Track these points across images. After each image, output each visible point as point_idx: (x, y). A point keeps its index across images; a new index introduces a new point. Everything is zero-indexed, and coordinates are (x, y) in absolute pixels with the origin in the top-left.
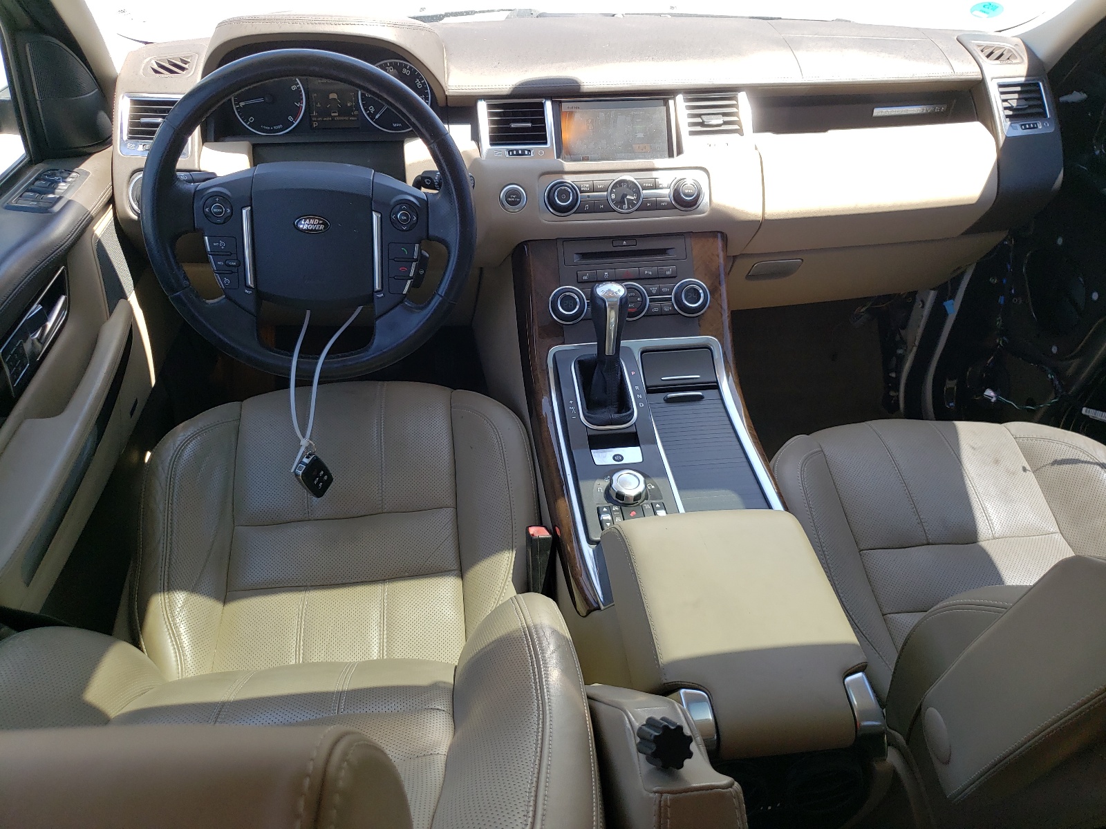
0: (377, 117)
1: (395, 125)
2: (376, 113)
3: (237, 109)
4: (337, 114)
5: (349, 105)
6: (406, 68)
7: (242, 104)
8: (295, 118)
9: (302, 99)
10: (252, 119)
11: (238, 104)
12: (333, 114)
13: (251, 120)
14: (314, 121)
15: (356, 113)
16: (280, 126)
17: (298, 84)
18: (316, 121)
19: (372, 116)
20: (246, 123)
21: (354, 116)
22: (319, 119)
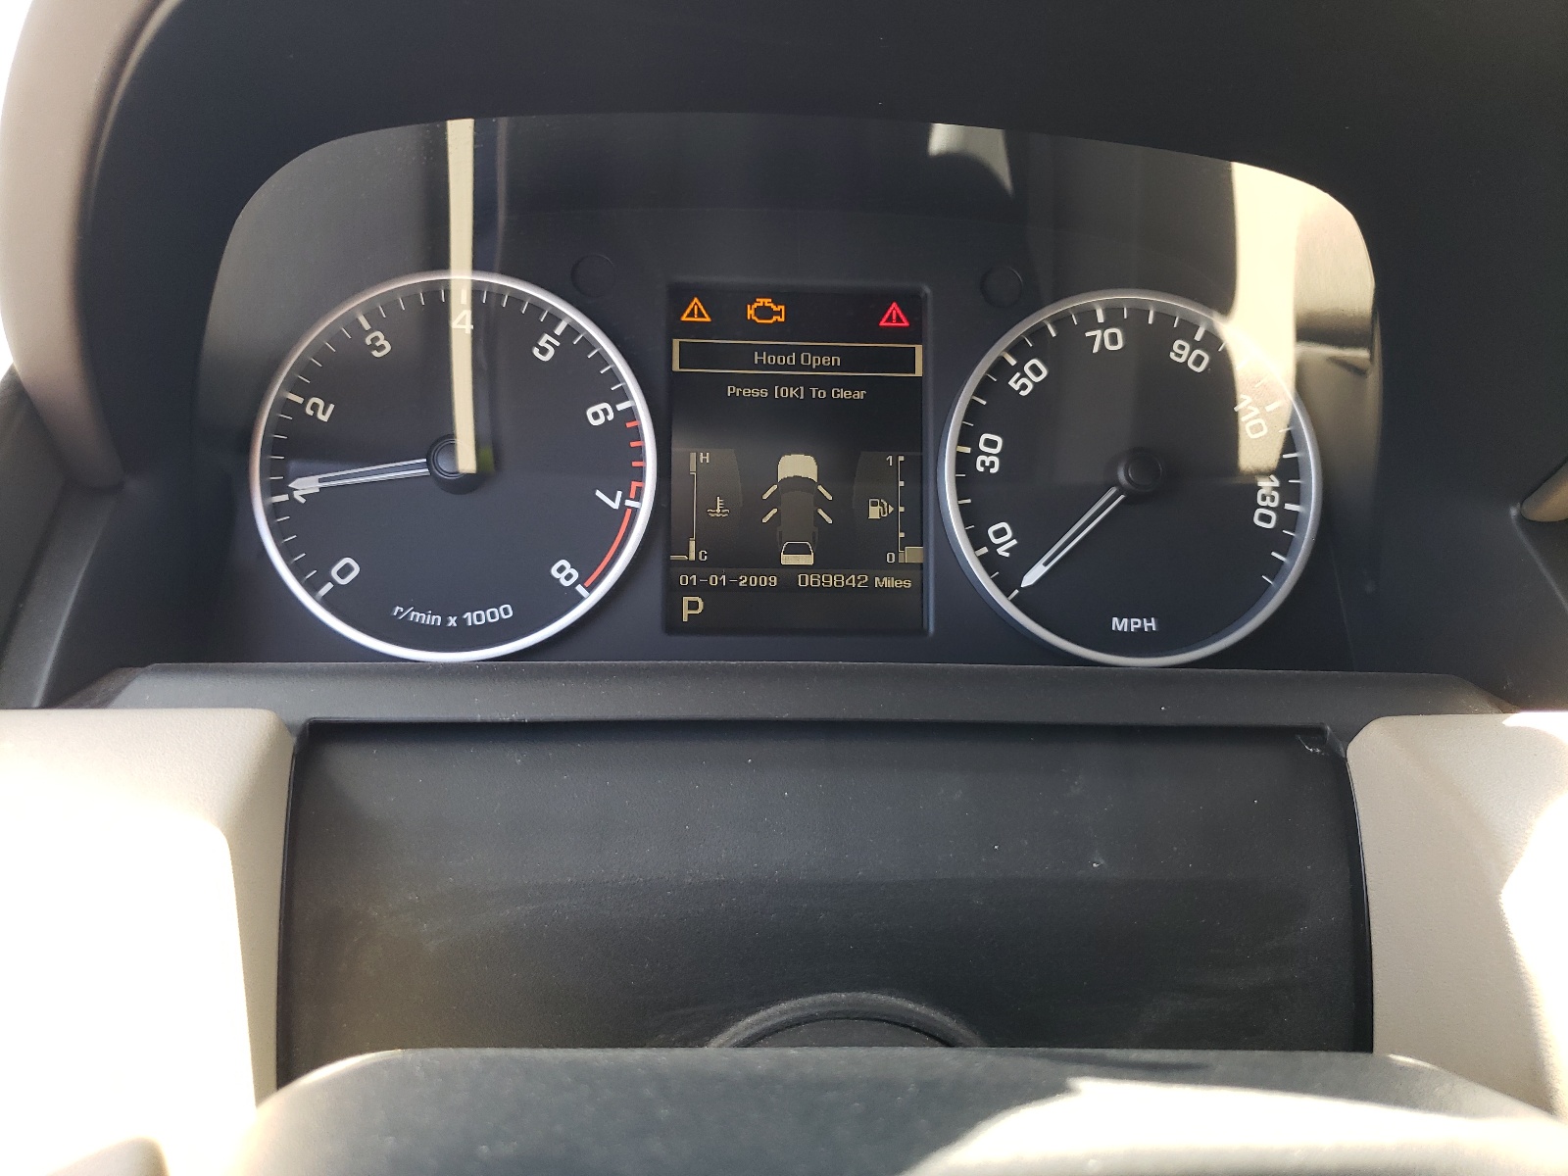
0: (1030, 579)
1: (1118, 624)
2: (1024, 558)
3: (273, 512)
4: (808, 560)
5: (874, 513)
6: (1190, 339)
7: (305, 486)
8: (589, 572)
9: (640, 474)
10: (347, 570)
11: (282, 487)
12: (787, 560)
13: (345, 571)
14: (690, 590)
15: (911, 554)
16: (503, 612)
17: (624, 395)
18: (700, 589)
19: (1006, 573)
20: (311, 588)
21: (898, 570)
22: (714, 580)
